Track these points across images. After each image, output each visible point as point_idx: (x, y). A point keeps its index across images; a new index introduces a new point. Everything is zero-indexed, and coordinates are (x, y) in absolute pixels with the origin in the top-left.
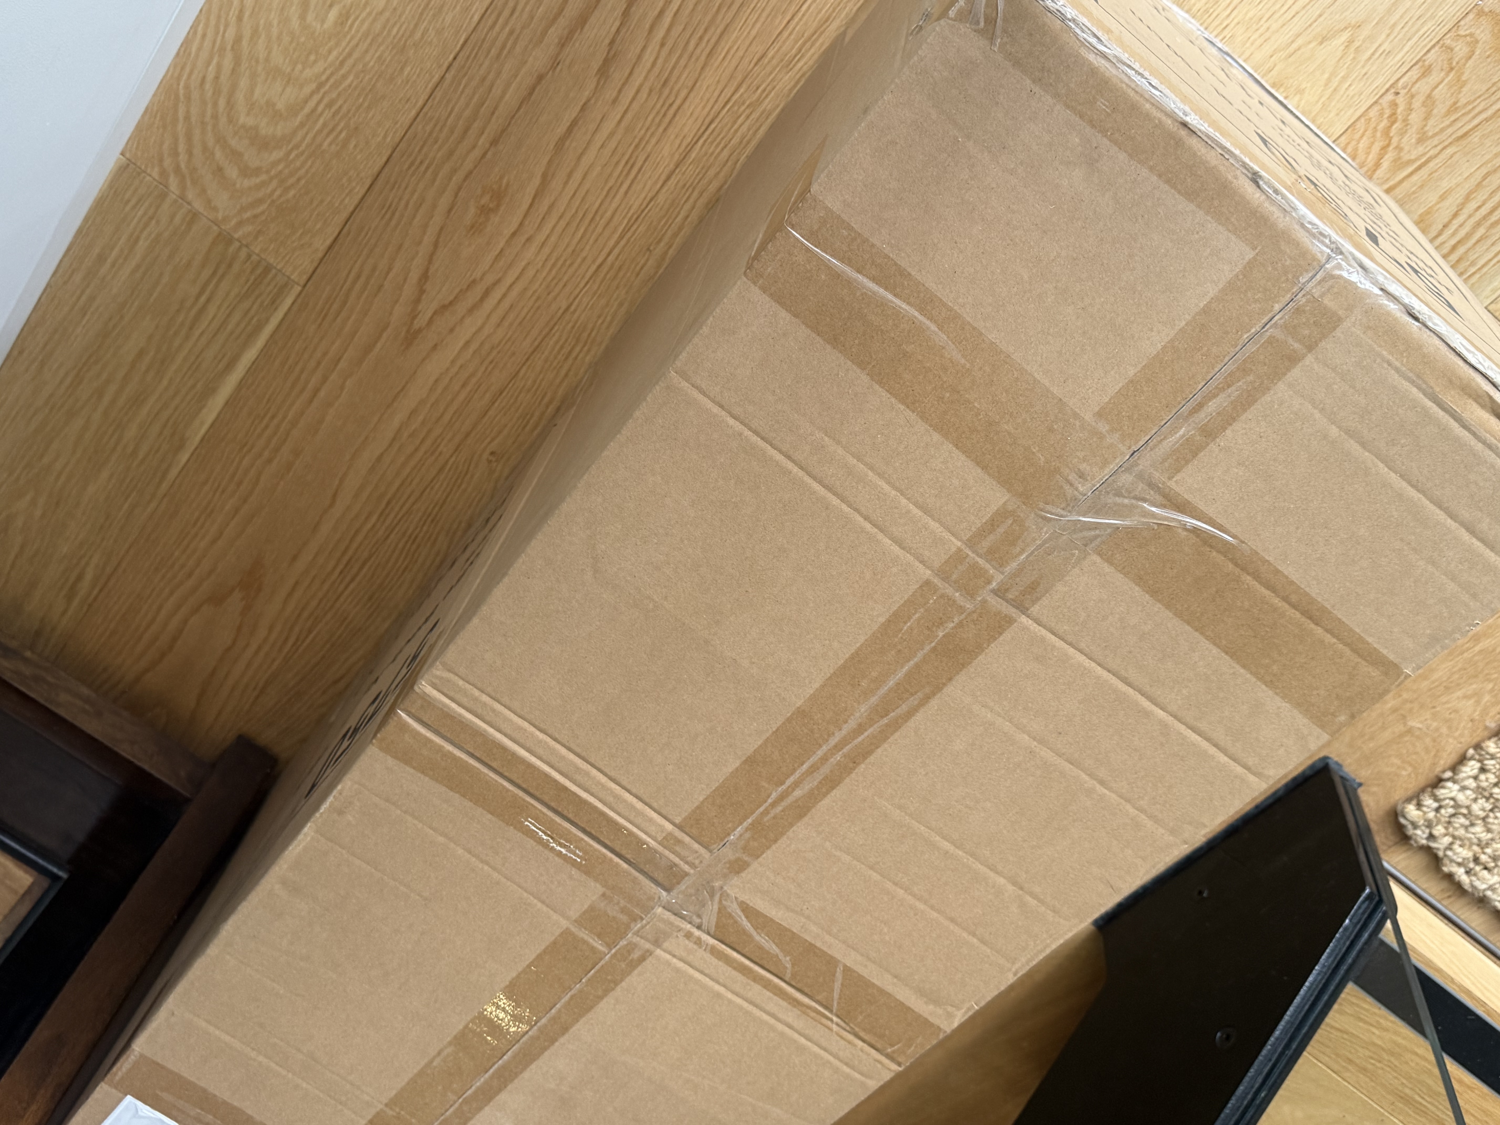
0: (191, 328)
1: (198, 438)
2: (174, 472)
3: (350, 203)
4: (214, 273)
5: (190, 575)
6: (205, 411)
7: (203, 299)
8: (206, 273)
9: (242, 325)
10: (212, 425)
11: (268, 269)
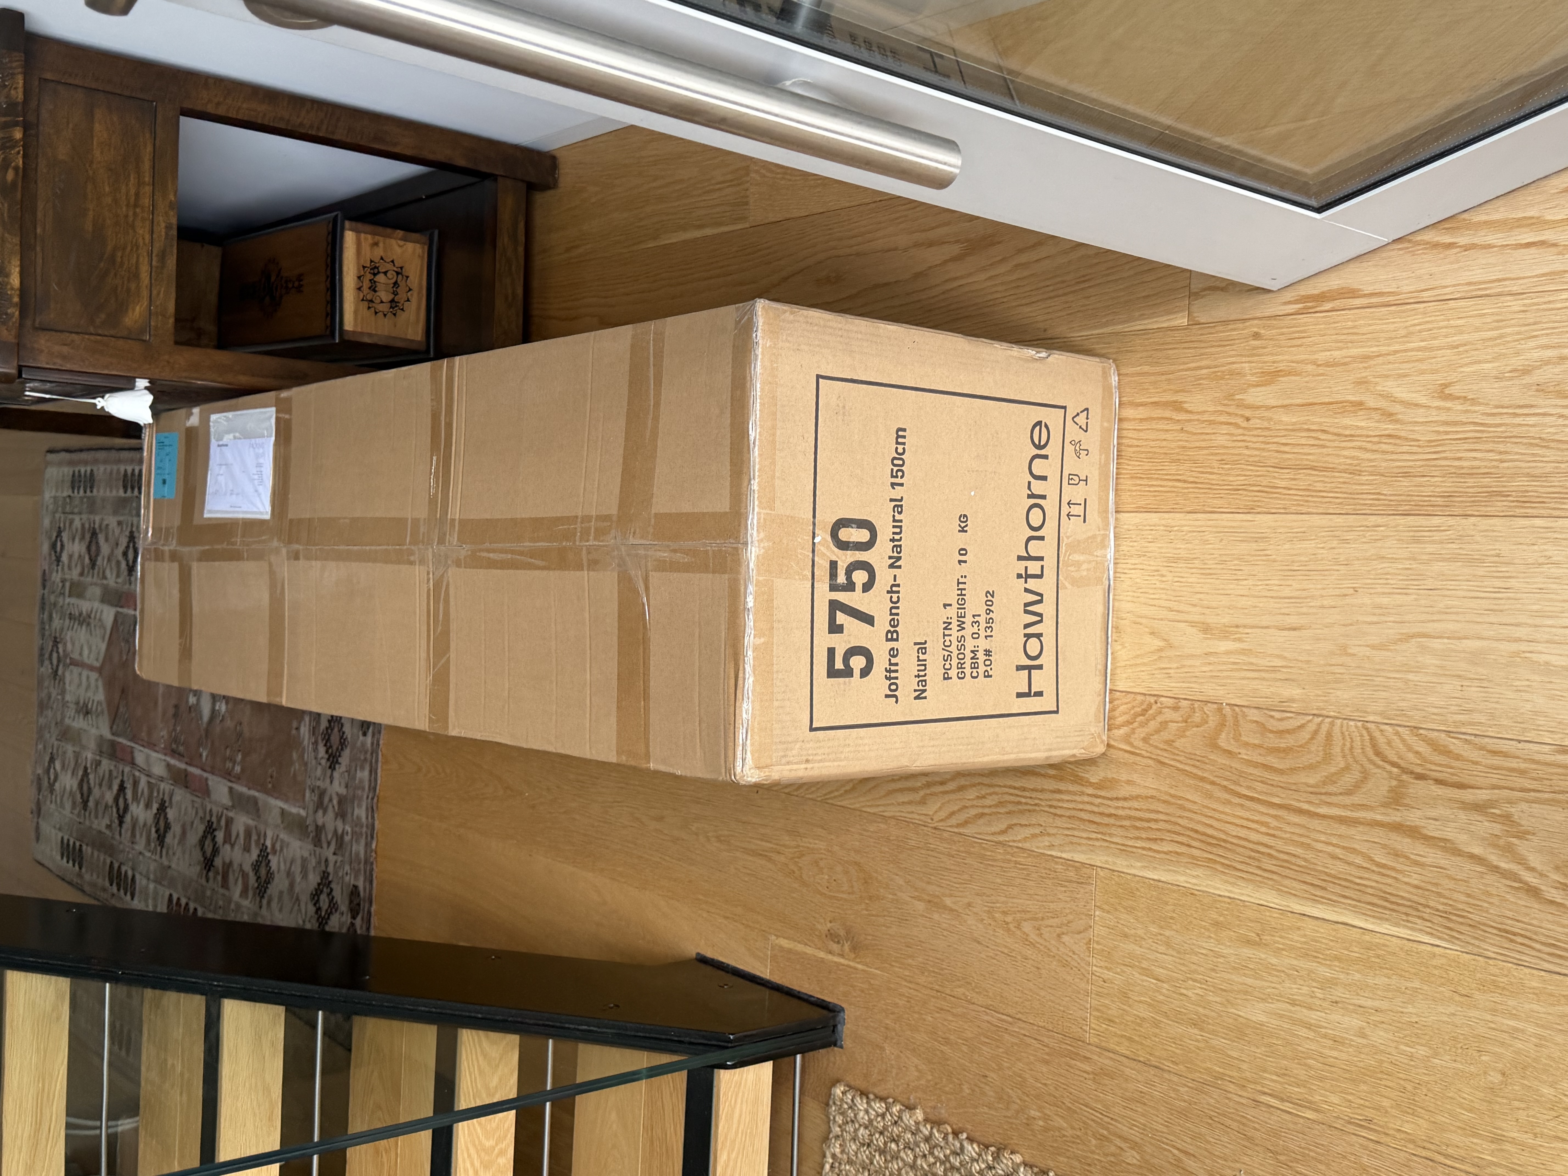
0: (704, 193)
1: (662, 243)
2: (643, 246)
3: (796, 214)
4: (731, 181)
5: (606, 297)
6: (675, 234)
7: (718, 186)
8: (729, 177)
9: (718, 216)
10: (672, 244)
11: (747, 203)
